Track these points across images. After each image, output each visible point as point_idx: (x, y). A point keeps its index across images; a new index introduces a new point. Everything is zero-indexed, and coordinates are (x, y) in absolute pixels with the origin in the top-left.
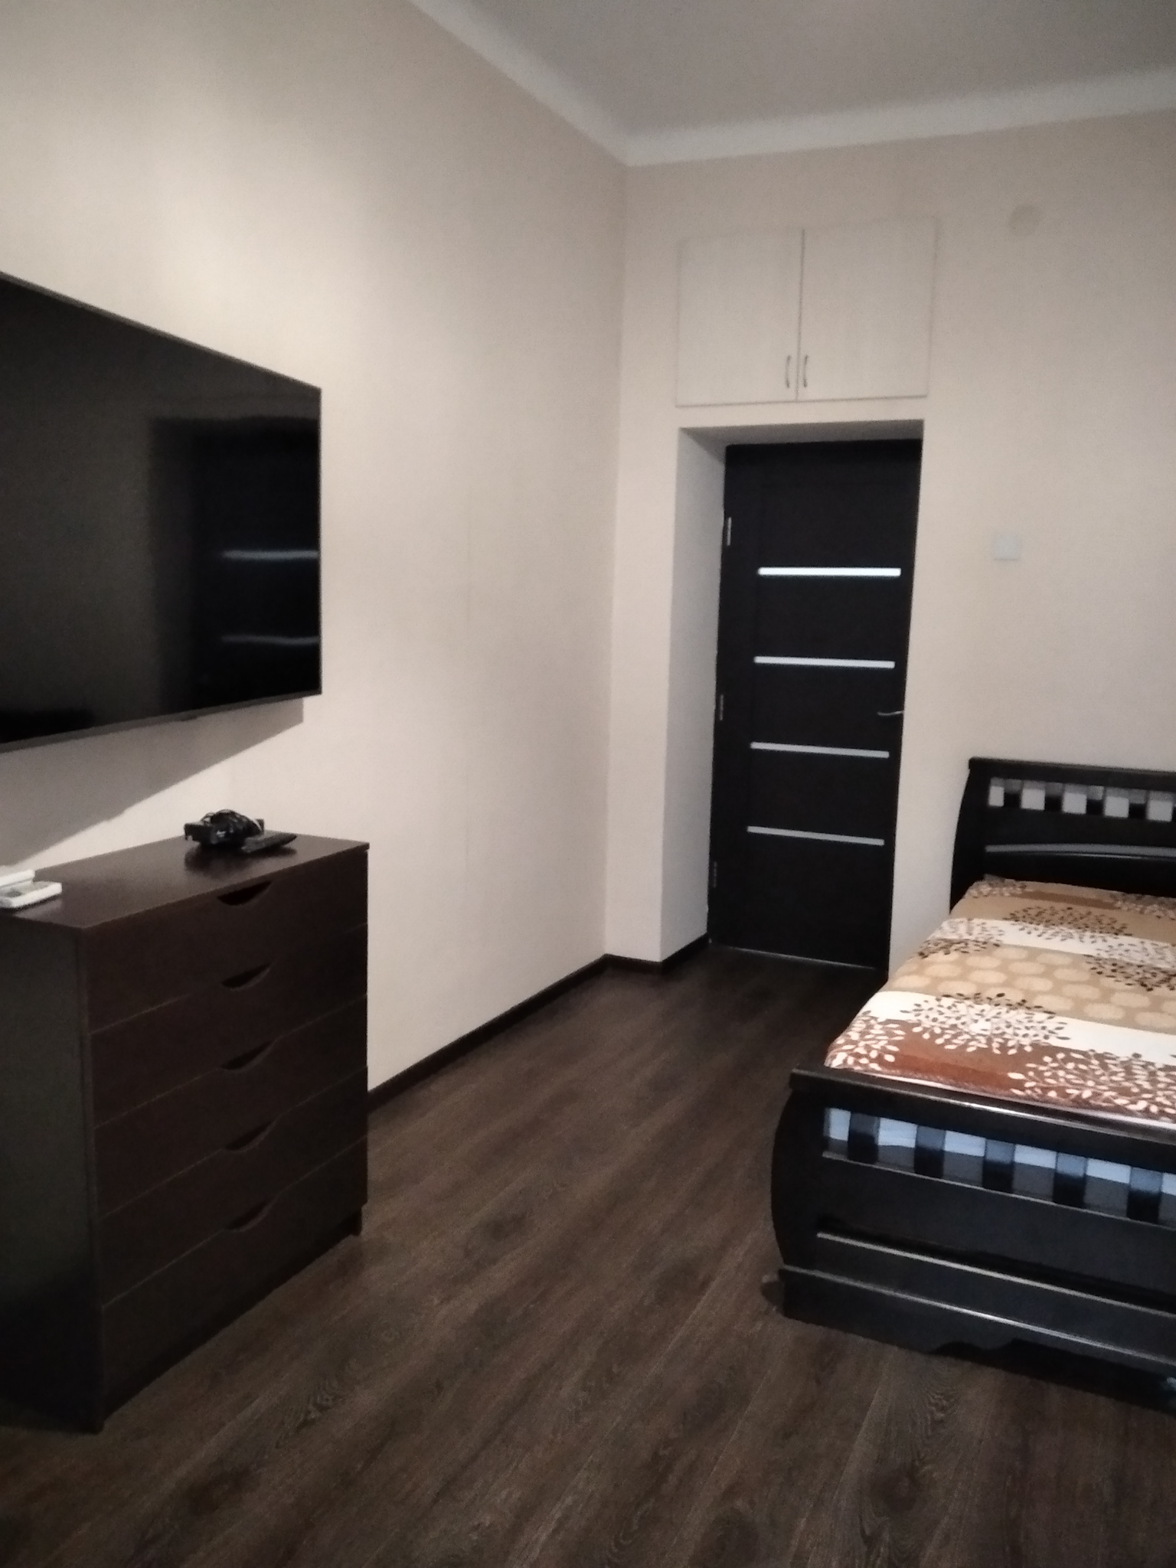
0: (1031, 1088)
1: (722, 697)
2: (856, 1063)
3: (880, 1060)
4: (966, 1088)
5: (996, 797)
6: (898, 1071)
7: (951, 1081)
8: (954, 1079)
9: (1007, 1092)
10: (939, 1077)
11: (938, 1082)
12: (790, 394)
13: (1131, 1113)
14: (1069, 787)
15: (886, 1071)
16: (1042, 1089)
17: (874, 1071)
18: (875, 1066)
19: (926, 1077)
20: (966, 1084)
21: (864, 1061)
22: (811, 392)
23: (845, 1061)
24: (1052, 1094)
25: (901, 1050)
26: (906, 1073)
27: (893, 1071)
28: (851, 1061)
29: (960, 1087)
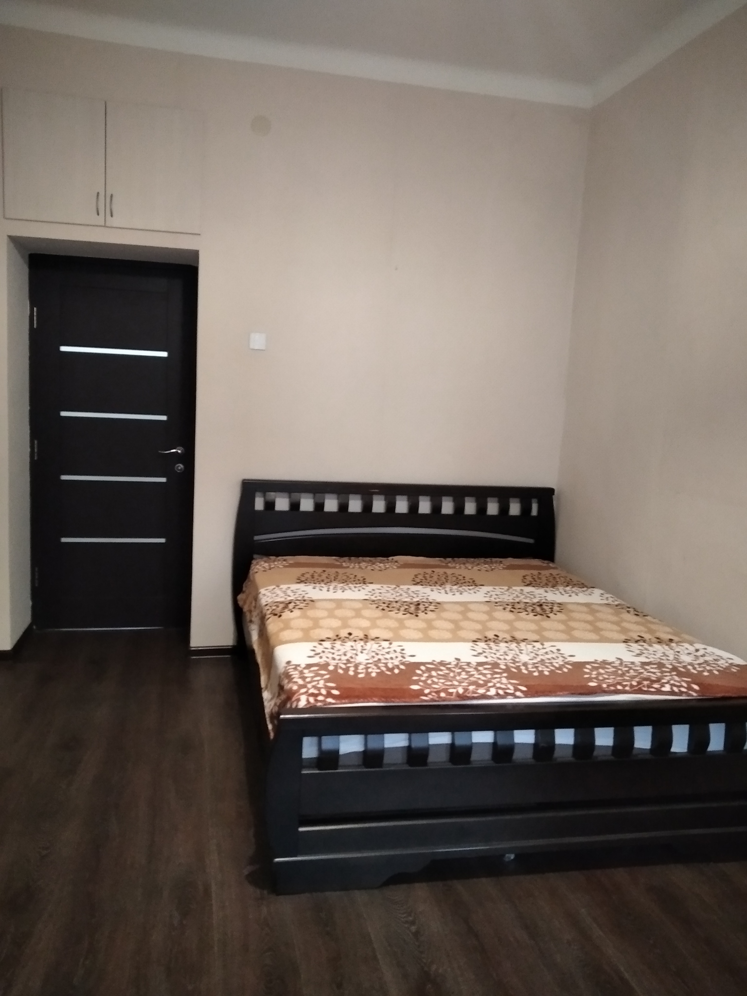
0: (429, 694)
1: (36, 442)
2: (316, 701)
3: (329, 695)
4: (393, 702)
5: (259, 504)
6: (347, 701)
7: (383, 699)
8: (383, 697)
9: (417, 700)
10: (374, 699)
11: (375, 702)
12: (100, 220)
13: (490, 697)
14: (303, 495)
15: (338, 702)
16: (436, 692)
17: (330, 703)
18: (330, 700)
19: (366, 700)
20: (393, 700)
21: (320, 698)
22: (115, 221)
23: (308, 701)
24: (443, 695)
25: (337, 685)
26: (353, 700)
27: (343, 701)
28: (312, 700)
29: (389, 702)
